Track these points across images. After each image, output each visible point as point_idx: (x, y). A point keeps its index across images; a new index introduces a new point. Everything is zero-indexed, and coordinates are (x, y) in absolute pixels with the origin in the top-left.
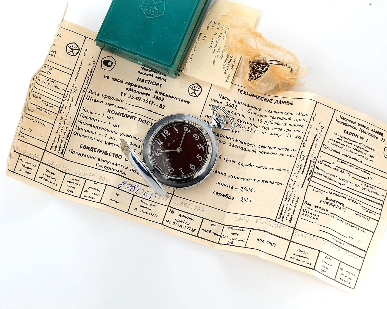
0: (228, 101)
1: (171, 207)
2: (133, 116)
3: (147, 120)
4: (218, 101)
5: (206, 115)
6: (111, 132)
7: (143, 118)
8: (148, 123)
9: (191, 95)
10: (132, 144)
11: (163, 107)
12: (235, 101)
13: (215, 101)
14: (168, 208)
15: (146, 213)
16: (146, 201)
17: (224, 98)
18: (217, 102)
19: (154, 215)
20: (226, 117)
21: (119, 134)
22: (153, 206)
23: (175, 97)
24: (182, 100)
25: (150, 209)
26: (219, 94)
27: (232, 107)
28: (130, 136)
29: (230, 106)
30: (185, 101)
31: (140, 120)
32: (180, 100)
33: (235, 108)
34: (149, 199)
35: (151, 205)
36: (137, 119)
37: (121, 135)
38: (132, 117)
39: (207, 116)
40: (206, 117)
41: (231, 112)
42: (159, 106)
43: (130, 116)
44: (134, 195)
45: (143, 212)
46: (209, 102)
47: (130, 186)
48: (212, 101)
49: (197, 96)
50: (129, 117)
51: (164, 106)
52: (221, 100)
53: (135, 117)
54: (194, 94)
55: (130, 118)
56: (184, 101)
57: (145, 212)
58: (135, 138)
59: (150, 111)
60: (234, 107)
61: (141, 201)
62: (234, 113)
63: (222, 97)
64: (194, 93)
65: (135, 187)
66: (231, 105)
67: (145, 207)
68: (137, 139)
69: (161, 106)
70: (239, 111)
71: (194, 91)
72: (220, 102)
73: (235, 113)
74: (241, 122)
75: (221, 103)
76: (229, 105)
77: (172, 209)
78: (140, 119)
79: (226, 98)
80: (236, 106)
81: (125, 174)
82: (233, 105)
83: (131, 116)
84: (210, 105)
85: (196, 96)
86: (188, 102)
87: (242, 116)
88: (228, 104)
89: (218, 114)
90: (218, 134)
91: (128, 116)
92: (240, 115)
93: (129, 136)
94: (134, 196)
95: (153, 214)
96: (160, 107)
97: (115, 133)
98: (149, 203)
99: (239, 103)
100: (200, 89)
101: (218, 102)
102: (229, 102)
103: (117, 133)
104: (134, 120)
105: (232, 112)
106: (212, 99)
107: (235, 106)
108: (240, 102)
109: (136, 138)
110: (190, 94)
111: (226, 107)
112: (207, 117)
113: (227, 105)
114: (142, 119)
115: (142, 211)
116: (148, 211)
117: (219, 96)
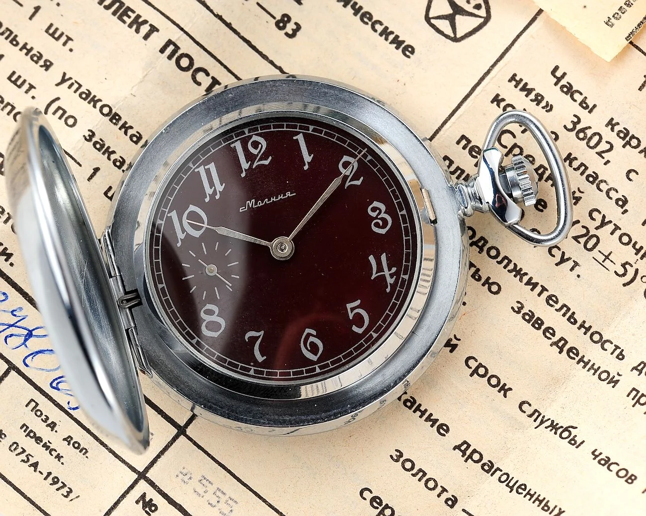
0: (583, 113)
1: (152, 484)
2: (145, 22)
3: (201, 60)
4: (537, 95)
5: (463, 137)
6: (25, 51)
7: (186, 46)
8: (200, 76)
9: (433, 21)
10: (94, 140)
11: (290, 27)
12: (611, 124)
13: (527, 90)
14: (136, 482)
15: (35, 465)
16: (55, 414)
17: (569, 90)
18: (532, 96)
19: (66, 489)
20: (545, 176)
21: (55, 74)
22: (77, 446)
23: (361, 8)
24: (386, 33)
25: (59, 457)
26: (557, 68)
27: (592, 143)
28: (99, 105)
29: (581, 135)
30: (397, 42)
31: (171, 48)
32: (378, 27)
33: (600, 154)
34: (71, 411)
35: (68, 439)
36: (158, 40)
37: (63, 80)
38: (137, 23)
39: (464, 142)
40: (458, 143)
41: (576, 164)
42: (278, 18)
43: (133, 16)
44: (12, 367)
45: (23, 457)
46: (499, 83)
47: (13, 320)
48: (514, 83)
49: (455, 40)
50: (125, 18)
51: (298, 27)
52: (553, 94)
53: (153, 29)
54: (447, 22)
55: (128, 21)
56: (391, 37)
57: (32, 461)
58: (114, 118)
59: (229, 25)
60: (599, 149)
61: (33, 404)
62: (588, 172)
63: (563, 82)
64: (451, 18)
65: (30, 334)
66: (589, 133)
67: (38, 440)
68: (125, 128)
69: (282, 22)
70: (612, 175)
71: (450, 11)
72: (543, 104)
73: (594, 179)
74: (603, 224)
75: (549, 108)
76: (583, 130)
77: (152, 494)
78: (170, 42)
79: (576, 96)
80: (608, 146)
81: (11, 260)
82: (596, 138)
83: (139, 16)
84: (497, 100)
85: (452, 35)
86: (409, 50)
87: (617, 200)
88: (579, 127)
89: (516, 151)
90: (482, 238)
91: (125, 13)
92: (612, 193)
93: (94, 101)
94: (13, 373)
95: (60, 484)
96: (277, 24)
97: (41, 62)
98: (67, 427)
99: (628, 139)
100: (482, 12)
101: (538, 99)
102: (587, 119)
103: (47, 66)
104: (146, 37)
105: (582, 164)
106: (518, 78)
107: (603, 146)
108: (633, 137)
109: (121, 123)
110: (428, 19)
111: (562, 133)
112: (464, 148)
113: (570, 126)
114: (177, 48)
115: (20, 450)
116: (47, 462)
117: (553, 73)
